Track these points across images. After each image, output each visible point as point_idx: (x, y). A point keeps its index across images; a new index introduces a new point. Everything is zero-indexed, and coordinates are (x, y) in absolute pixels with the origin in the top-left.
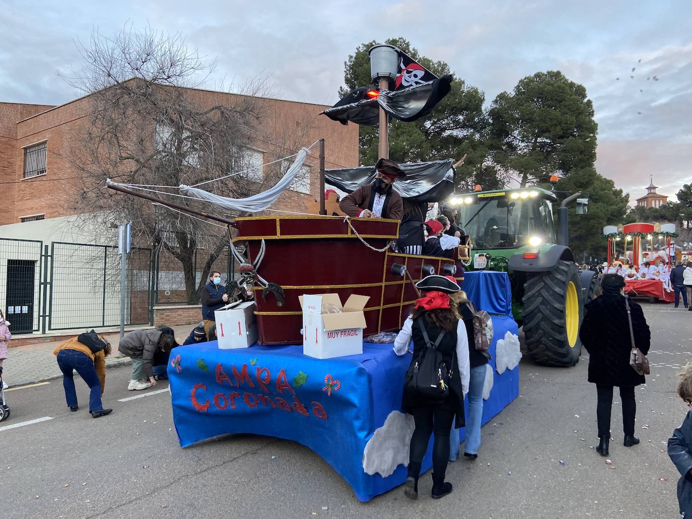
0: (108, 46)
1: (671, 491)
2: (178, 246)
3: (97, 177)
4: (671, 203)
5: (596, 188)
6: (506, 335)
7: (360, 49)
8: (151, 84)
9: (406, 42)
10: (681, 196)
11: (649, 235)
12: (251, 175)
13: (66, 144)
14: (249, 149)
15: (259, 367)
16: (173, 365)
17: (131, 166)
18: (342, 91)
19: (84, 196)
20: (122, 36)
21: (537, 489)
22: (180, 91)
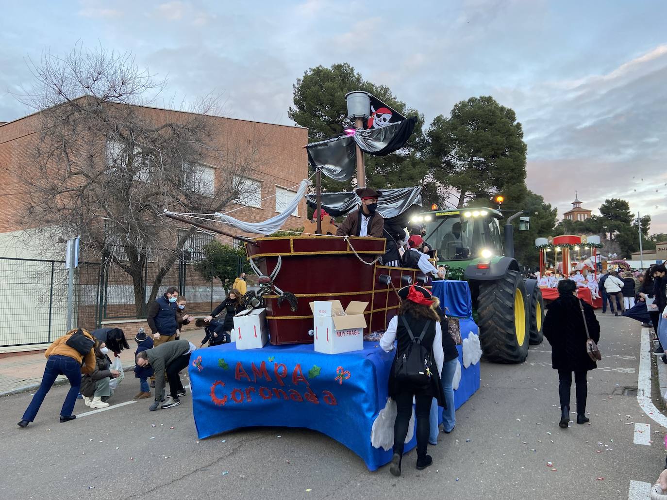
0: (59, 65)
1: (609, 491)
2: (128, 260)
3: (46, 192)
4: (595, 216)
5: (528, 203)
6: (470, 335)
7: (308, 73)
8: (102, 101)
9: (350, 67)
10: (603, 210)
11: (576, 247)
12: (202, 190)
13: (14, 160)
14: (200, 165)
15: (276, 363)
16: (195, 365)
17: (81, 181)
18: (291, 111)
19: (31, 210)
20: (73, 56)
21: (484, 494)
22: (131, 109)
